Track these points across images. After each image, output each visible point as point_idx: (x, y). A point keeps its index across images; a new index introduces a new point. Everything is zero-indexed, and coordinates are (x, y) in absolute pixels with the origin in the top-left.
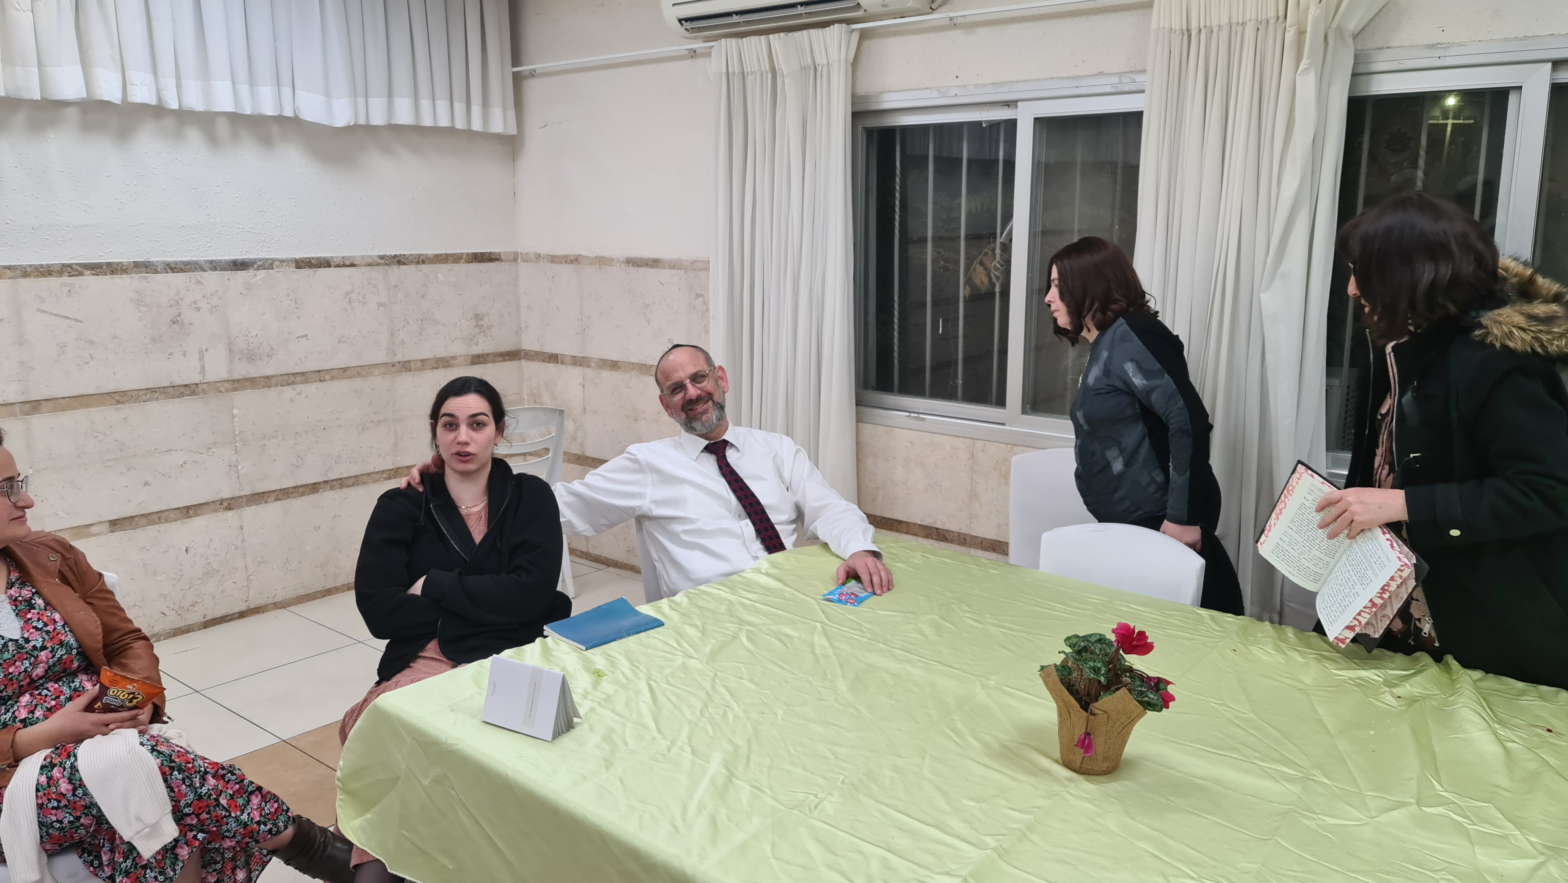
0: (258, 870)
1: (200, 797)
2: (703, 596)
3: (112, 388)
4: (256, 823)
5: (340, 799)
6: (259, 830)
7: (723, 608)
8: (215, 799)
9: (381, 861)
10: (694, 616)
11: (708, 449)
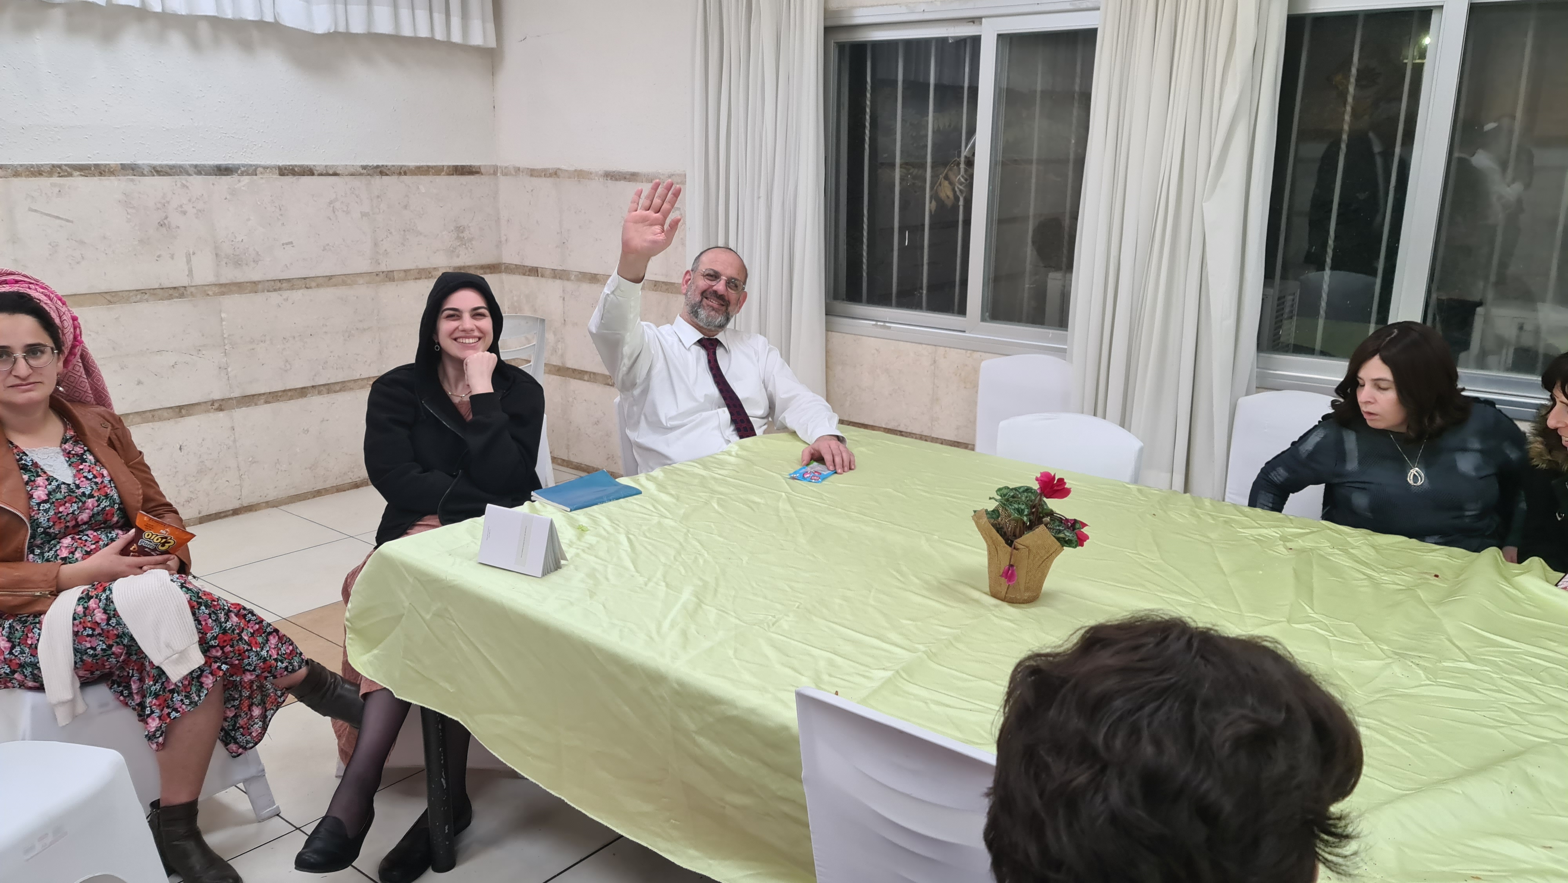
0: (273, 710)
1: (225, 631)
2: (678, 472)
3: (103, 288)
4: (274, 659)
5: (350, 638)
6: (277, 666)
7: (696, 481)
8: (238, 634)
9: (388, 690)
10: (669, 487)
11: (699, 343)
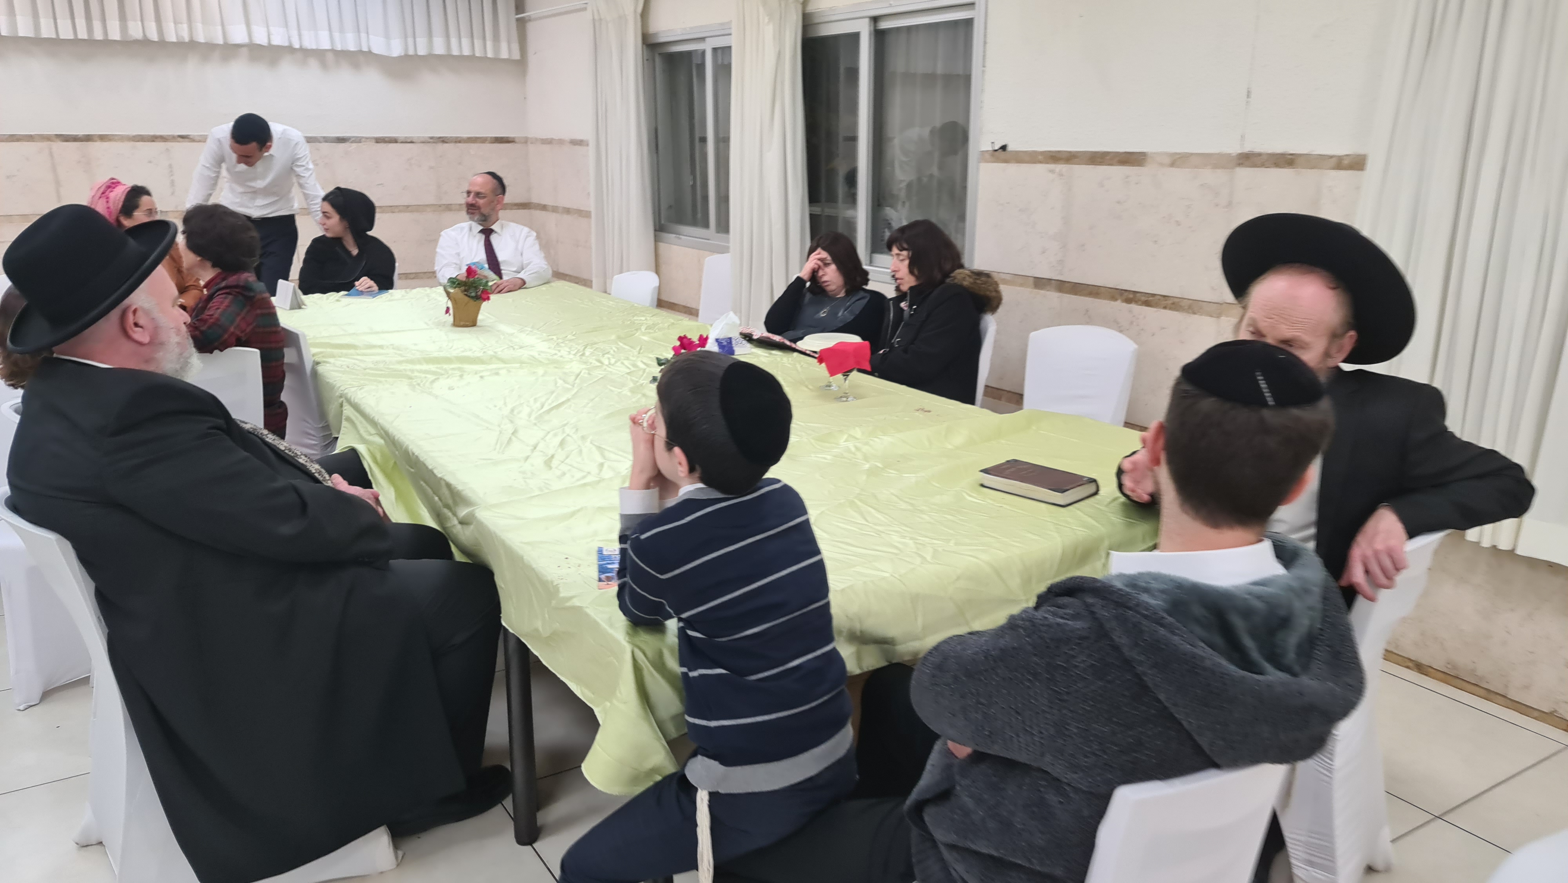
11: (481, 231)
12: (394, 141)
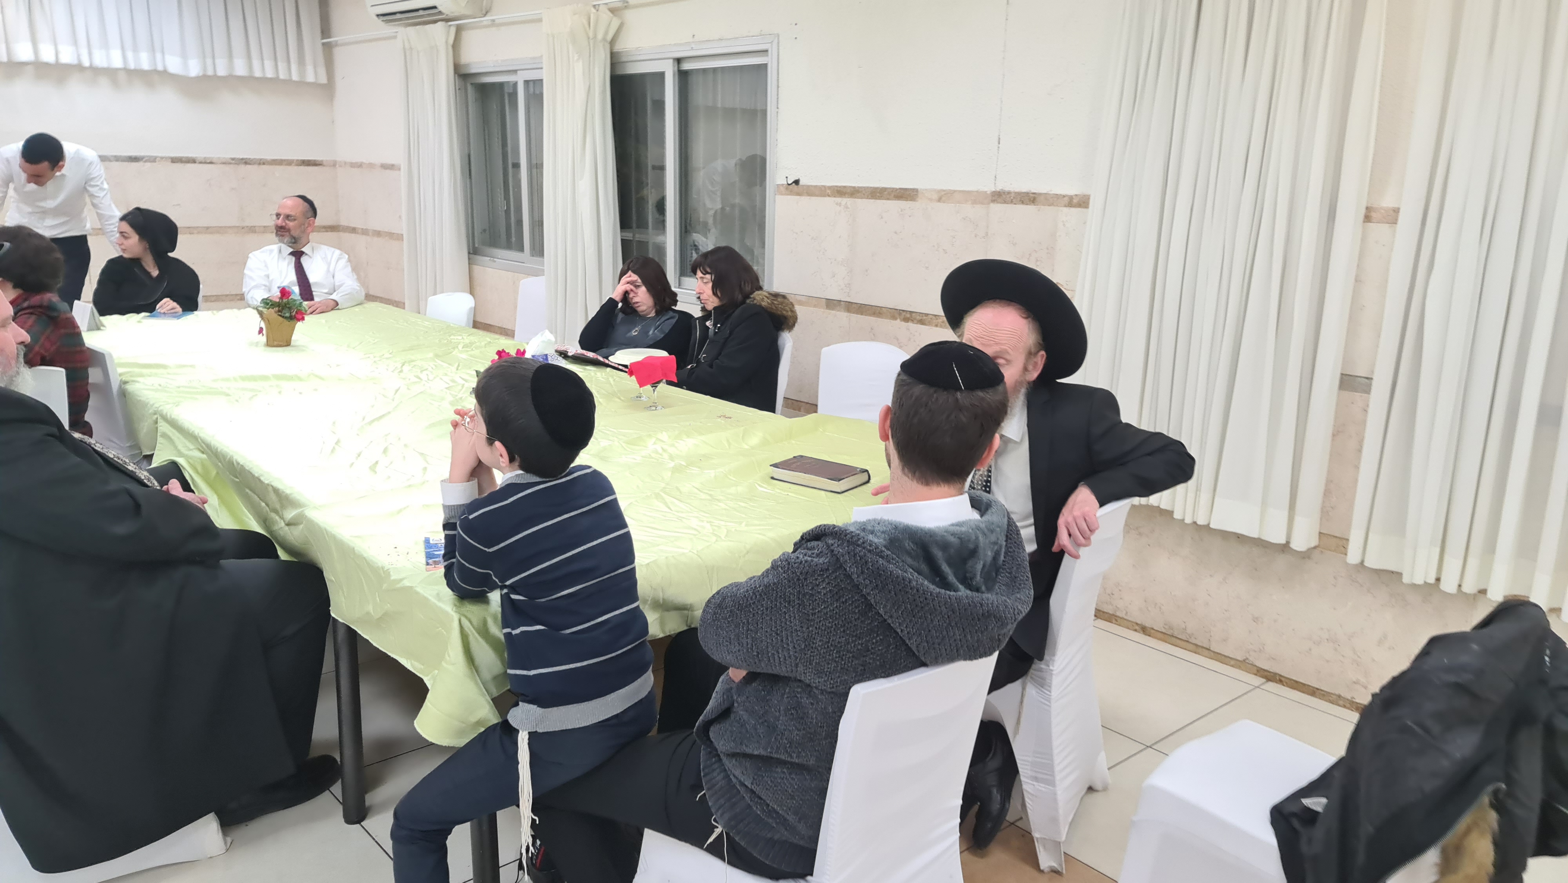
11: (292, 254)
12: (193, 161)
